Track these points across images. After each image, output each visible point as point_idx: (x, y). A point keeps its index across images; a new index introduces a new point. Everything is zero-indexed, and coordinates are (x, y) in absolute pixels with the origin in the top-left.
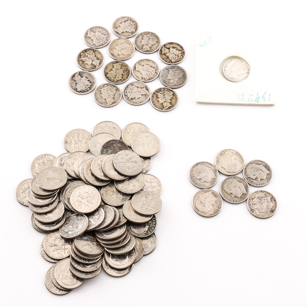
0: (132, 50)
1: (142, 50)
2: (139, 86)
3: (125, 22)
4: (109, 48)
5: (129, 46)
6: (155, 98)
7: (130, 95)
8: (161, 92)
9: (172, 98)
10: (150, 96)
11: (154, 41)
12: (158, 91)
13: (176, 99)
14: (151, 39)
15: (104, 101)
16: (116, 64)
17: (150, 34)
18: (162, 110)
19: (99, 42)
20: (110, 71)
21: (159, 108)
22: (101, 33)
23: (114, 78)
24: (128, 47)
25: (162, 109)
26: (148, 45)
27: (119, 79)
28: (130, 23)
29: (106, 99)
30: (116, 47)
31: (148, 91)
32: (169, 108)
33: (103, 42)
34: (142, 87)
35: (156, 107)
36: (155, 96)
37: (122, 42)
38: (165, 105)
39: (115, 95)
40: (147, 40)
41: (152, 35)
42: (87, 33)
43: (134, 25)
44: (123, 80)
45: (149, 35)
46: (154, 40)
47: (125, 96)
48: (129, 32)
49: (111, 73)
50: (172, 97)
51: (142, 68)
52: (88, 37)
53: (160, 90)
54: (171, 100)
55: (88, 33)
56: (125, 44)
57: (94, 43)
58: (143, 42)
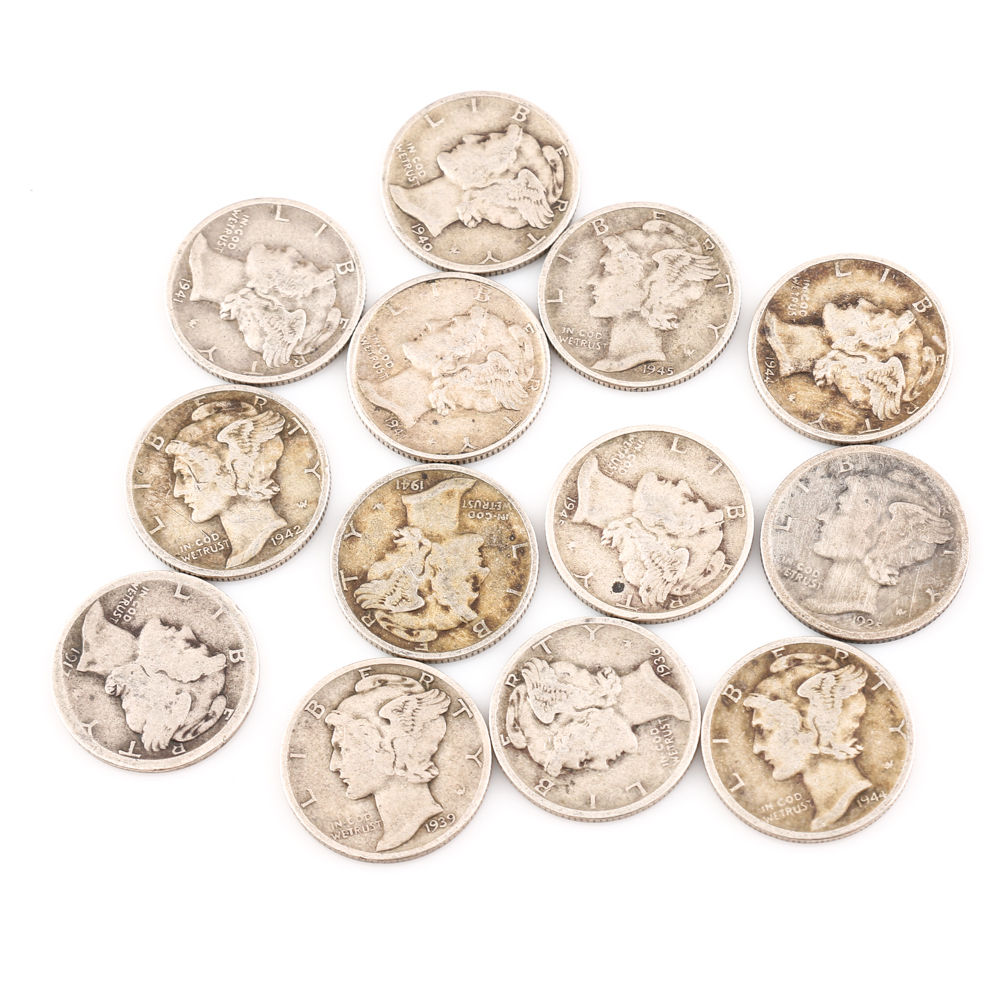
0: (531, 371)
1: (602, 365)
2: (603, 655)
3: (484, 138)
4: (359, 365)
5: (505, 341)
6: (736, 738)
7: (551, 745)
8: (773, 685)
9: (861, 719)
10: (700, 728)
11: (687, 285)
12: (750, 677)
13: (895, 722)
14: (664, 266)
15: (359, 809)
16: (425, 496)
17: (655, 225)
18: (809, 836)
19: (286, 329)
20: (381, 558)
21: (781, 823)
22: (291, 252)
23: (414, 612)
24: (499, 349)
25: (806, 828)
26: (642, 319)
27: (449, 620)
28: (519, 151)
29: (371, 796)
30: (408, 351)
31: (674, 686)
32: (859, 804)
33: (316, 326)
34: (625, 662)
35: (753, 812)
36: (734, 723)
37: (448, 310)
38: (819, 782)
39: (442, 758)
40: (638, 273)
41: (669, 232)
42: (185, 276)
43: (545, 172)
44: (482, 627)
45: (648, 234)
46: (688, 276)
47: (513, 762)
48: (499, 225)
49: (387, 577)
50: (861, 711)
51: (625, 506)
52: (201, 302)
53: (764, 665)
54: (858, 736)
55: (196, 268)
56: (473, 321)
57: (252, 341)
58: (611, 297)
